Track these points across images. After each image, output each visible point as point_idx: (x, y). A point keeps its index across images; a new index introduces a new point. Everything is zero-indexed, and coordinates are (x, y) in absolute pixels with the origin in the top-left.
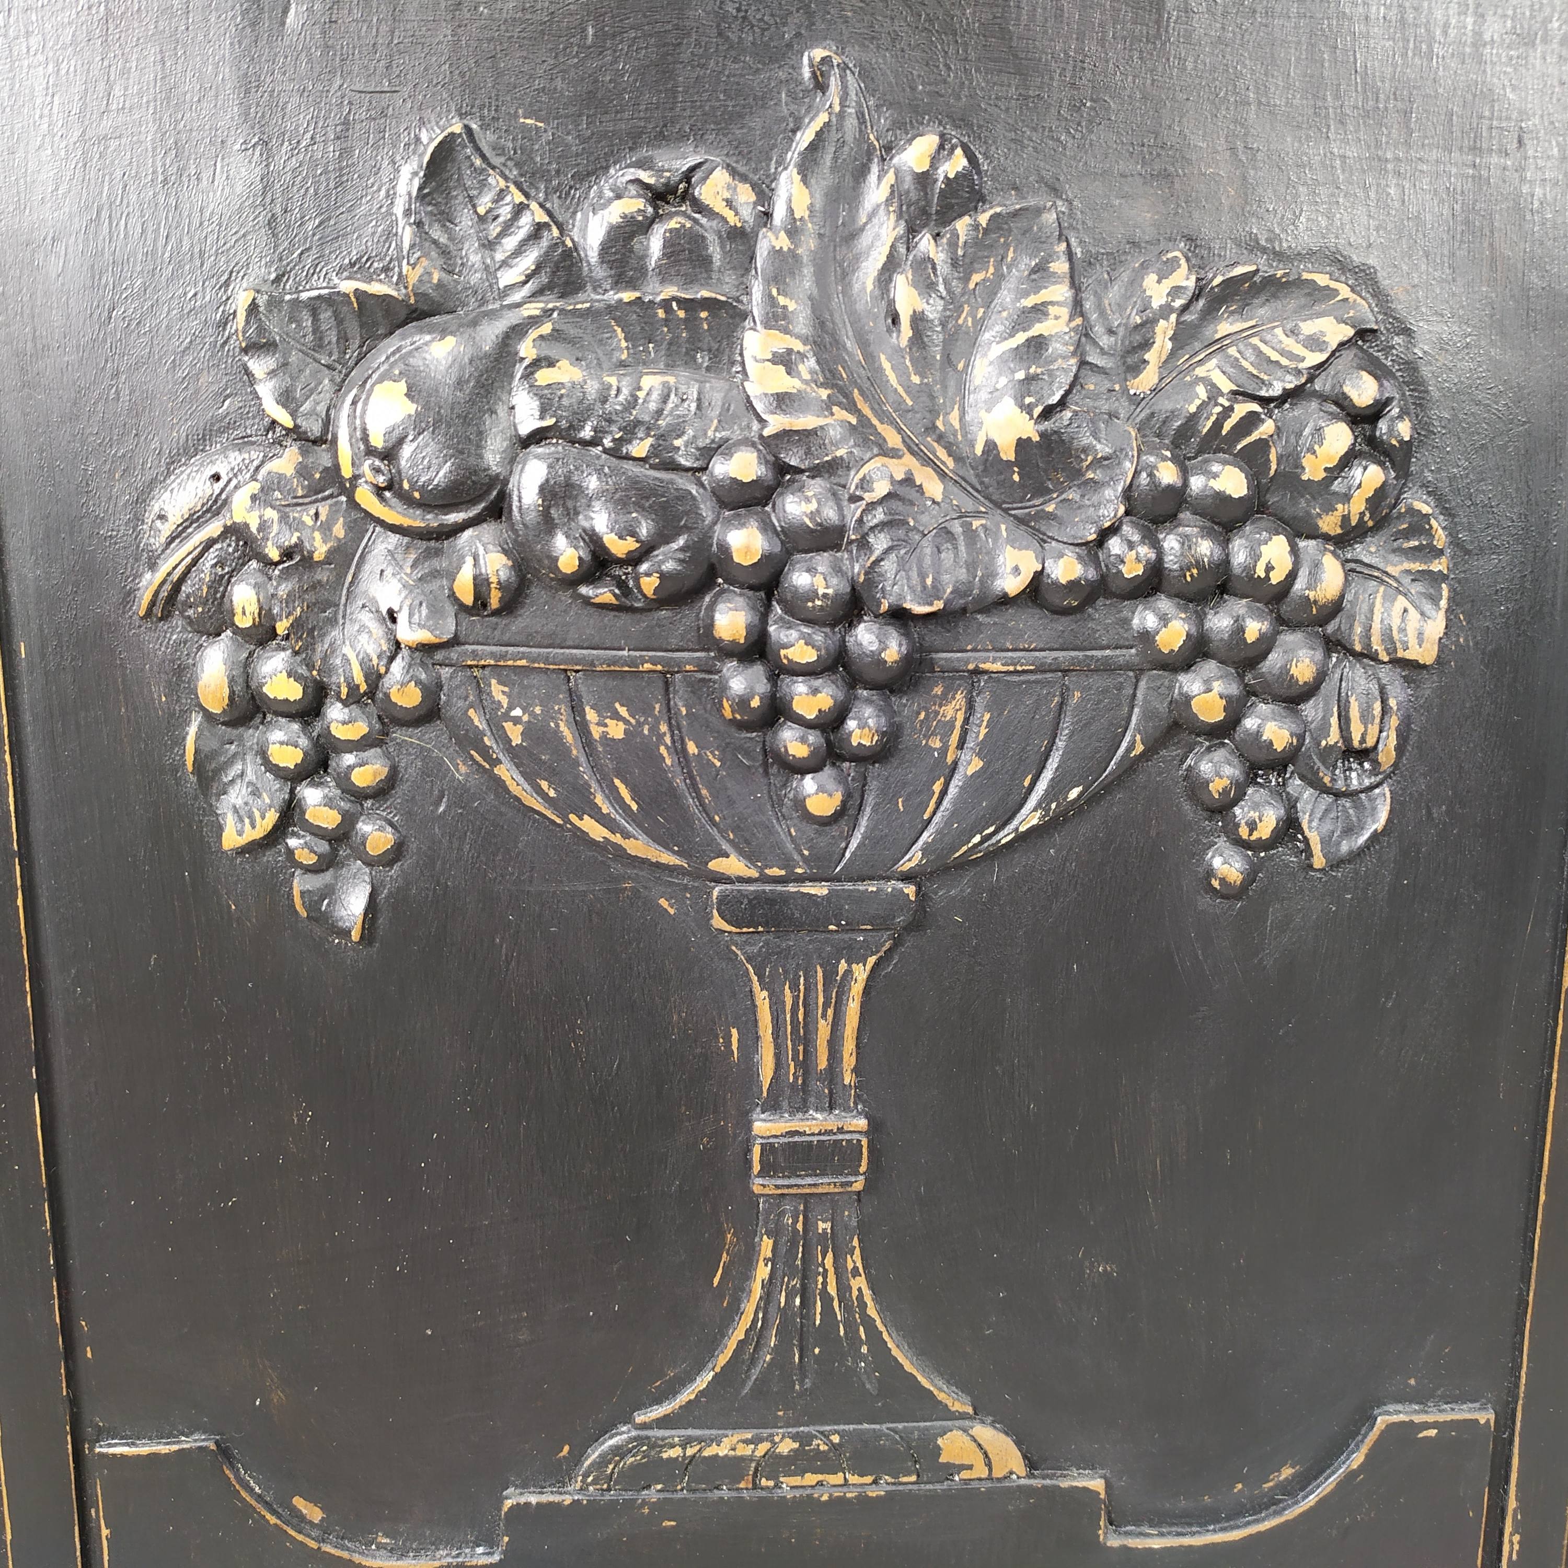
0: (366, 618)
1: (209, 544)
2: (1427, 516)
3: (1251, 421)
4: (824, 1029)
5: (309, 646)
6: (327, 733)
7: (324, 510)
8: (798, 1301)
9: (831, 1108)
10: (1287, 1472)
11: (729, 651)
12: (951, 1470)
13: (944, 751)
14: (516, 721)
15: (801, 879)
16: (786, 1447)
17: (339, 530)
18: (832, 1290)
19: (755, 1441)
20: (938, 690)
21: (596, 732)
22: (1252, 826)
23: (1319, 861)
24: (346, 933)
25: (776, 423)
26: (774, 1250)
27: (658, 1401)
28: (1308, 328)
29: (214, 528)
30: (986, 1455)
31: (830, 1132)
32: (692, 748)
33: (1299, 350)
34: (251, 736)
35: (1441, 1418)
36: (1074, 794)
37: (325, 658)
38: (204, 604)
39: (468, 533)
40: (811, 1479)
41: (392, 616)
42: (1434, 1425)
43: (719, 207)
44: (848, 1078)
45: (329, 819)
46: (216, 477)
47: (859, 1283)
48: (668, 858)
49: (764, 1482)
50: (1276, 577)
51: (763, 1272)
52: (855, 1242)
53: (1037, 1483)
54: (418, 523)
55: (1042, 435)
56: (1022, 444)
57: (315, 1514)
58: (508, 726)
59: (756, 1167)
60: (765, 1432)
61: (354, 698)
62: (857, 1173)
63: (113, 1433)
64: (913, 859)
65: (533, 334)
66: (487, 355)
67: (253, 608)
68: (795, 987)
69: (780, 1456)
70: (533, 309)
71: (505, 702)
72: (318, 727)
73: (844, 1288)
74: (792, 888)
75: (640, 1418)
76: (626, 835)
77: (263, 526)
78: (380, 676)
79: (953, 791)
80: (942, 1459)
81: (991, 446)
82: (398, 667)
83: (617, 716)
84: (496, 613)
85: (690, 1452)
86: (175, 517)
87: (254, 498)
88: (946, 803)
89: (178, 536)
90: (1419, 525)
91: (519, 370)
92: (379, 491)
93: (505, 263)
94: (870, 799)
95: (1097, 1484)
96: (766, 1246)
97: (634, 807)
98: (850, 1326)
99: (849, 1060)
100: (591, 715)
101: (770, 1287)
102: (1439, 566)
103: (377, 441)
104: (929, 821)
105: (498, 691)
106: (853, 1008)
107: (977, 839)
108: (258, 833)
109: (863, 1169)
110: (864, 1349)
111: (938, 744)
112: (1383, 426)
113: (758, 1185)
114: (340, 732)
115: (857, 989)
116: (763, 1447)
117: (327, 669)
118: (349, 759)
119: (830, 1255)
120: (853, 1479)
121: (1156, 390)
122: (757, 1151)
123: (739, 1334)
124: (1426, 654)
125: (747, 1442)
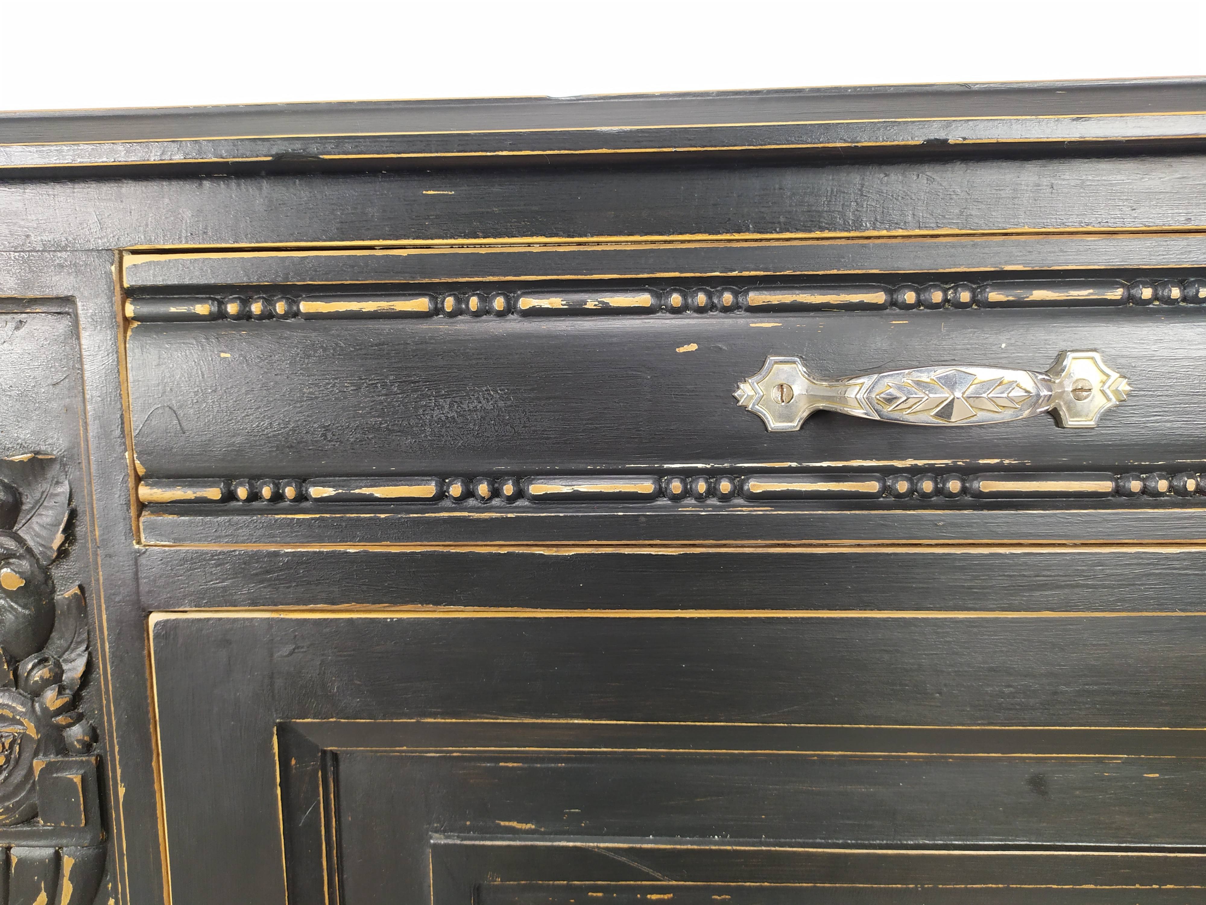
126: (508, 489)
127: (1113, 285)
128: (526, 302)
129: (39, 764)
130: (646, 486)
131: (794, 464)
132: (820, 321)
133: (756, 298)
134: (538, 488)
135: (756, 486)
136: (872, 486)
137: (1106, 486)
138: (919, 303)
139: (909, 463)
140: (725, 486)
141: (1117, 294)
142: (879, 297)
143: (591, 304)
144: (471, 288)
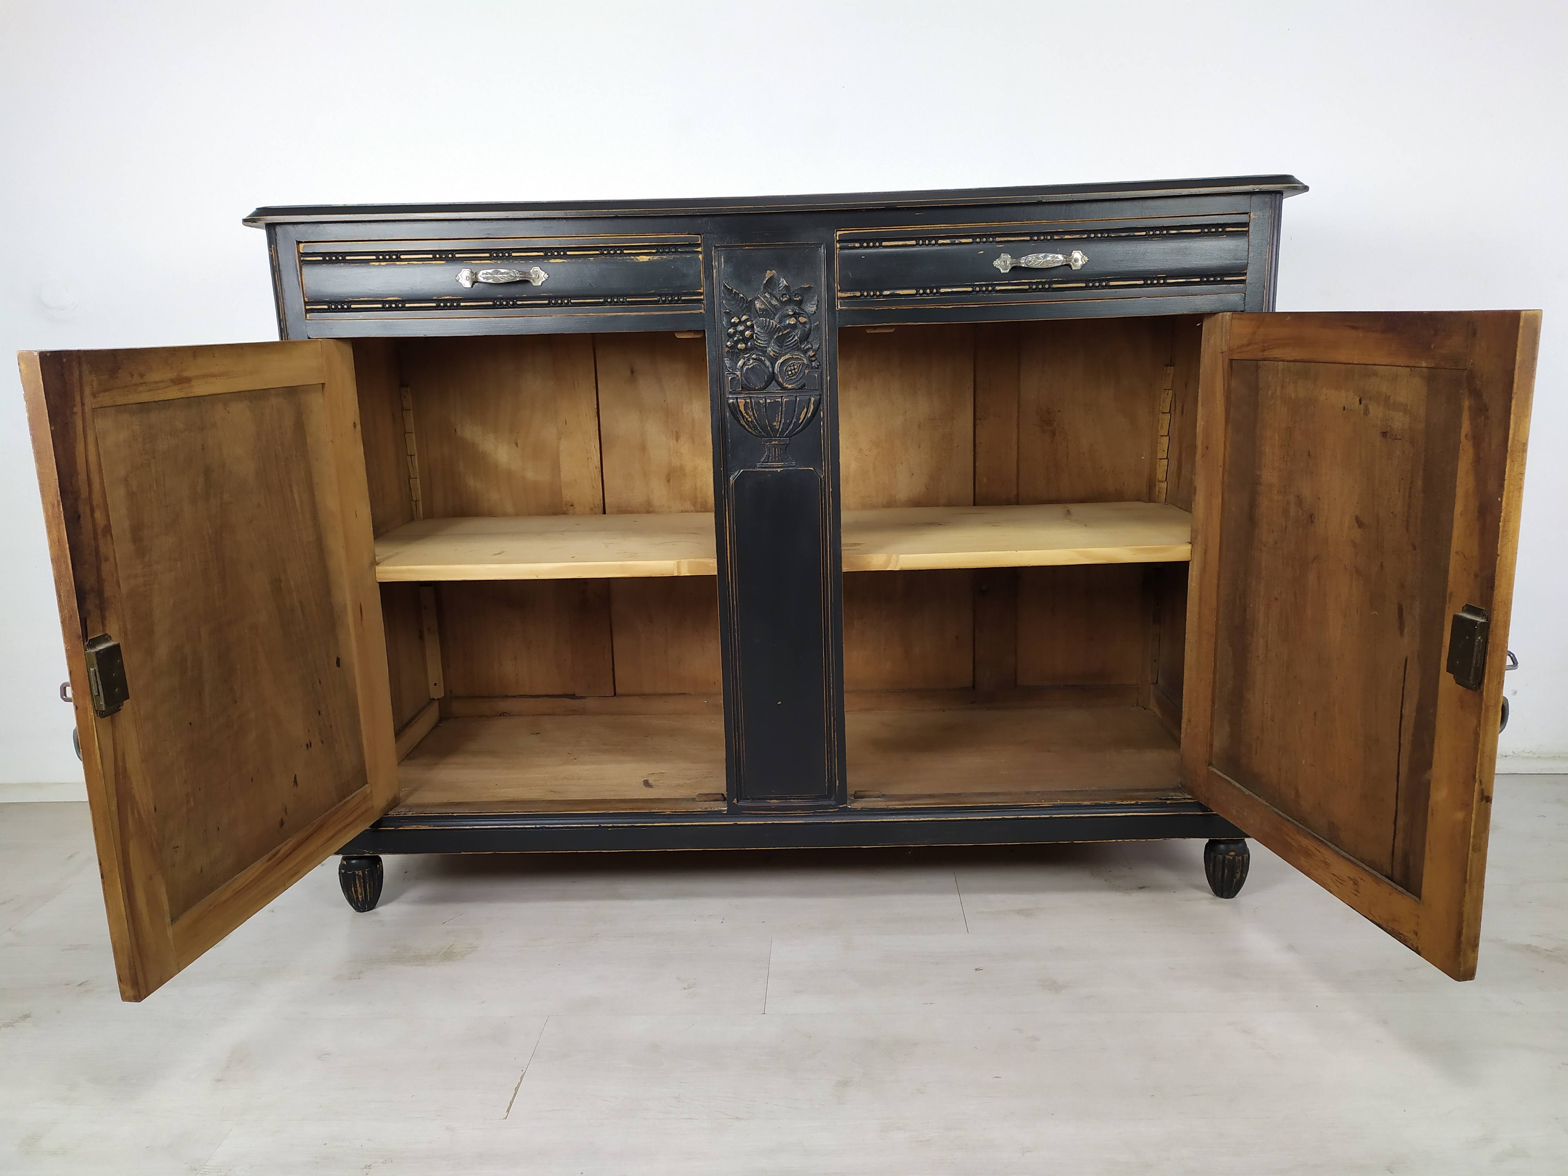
126: (935, 291)
127: (1084, 234)
128: (940, 242)
129: (806, 371)
130: (970, 289)
131: (1007, 282)
132: (1014, 245)
133: (998, 239)
134: (942, 290)
135: (998, 288)
136: (1027, 287)
137: (1084, 285)
138: (1038, 240)
139: (1036, 280)
140: (990, 288)
141: (1086, 236)
142: (1028, 238)
143: (957, 242)
144: (927, 238)
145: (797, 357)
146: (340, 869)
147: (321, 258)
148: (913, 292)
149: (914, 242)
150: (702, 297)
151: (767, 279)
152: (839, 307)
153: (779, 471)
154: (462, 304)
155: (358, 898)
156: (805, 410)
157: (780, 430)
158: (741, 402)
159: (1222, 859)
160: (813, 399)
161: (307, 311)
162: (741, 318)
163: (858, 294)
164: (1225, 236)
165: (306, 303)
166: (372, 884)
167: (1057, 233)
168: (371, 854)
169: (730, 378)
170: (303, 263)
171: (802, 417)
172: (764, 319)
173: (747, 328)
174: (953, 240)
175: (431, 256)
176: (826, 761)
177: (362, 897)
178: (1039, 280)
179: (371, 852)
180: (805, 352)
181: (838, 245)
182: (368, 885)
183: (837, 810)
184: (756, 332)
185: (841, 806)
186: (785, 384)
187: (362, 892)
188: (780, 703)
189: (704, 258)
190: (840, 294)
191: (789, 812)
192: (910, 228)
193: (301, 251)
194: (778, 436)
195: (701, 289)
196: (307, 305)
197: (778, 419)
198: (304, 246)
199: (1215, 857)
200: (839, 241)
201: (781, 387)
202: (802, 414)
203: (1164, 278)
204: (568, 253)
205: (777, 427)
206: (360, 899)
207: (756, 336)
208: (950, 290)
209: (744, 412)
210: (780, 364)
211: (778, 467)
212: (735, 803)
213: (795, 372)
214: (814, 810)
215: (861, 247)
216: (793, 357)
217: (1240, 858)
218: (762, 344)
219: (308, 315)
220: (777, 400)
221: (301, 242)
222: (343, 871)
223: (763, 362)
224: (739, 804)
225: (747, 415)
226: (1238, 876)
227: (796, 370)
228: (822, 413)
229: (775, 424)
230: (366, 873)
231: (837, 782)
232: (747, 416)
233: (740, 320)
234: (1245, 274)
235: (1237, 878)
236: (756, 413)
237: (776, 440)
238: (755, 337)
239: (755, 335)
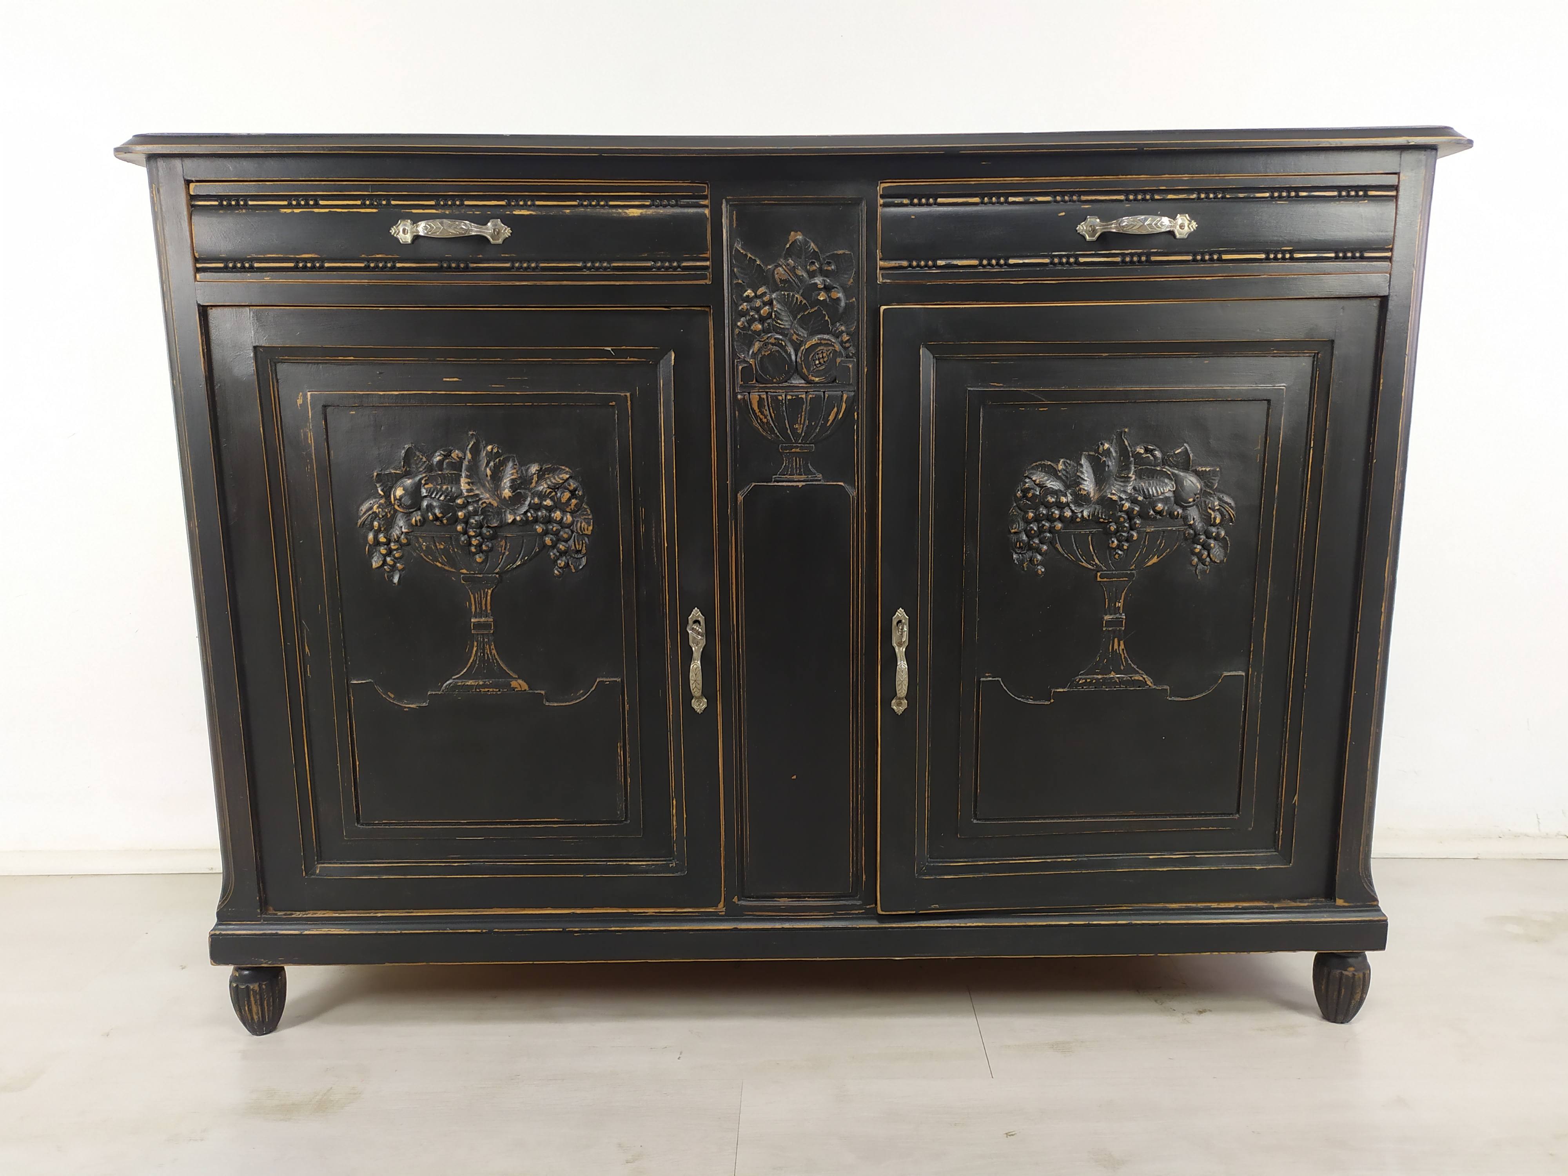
0: (397, 527)
1: (370, 515)
2: (586, 508)
3: (551, 492)
4: (484, 602)
5: (387, 532)
6: (390, 548)
7: (389, 509)
8: (482, 655)
9: (486, 617)
10: (582, 691)
11: (460, 533)
12: (514, 689)
13: (501, 550)
14: (424, 545)
15: (477, 574)
16: (481, 683)
17: (392, 512)
18: (488, 652)
19: (476, 682)
20: (499, 539)
21: (438, 547)
22: (560, 564)
23: (574, 571)
24: (395, 584)
25: (466, 494)
26: (477, 644)
27: (457, 674)
28: (561, 476)
29: (370, 512)
30: (520, 685)
31: (485, 622)
32: (456, 550)
33: (559, 480)
34: (378, 548)
35: (609, 680)
36: (526, 558)
37: (390, 534)
38: (369, 525)
39: (414, 513)
40: (486, 690)
41: (401, 527)
42: (608, 681)
43: (455, 458)
44: (489, 611)
45: (391, 563)
46: (371, 503)
47: (494, 652)
48: (454, 570)
49: (477, 690)
50: (558, 519)
51: (475, 649)
52: (493, 643)
53: (531, 691)
54: (406, 512)
55: (513, 495)
56: (509, 497)
57: (392, 696)
58: (423, 546)
59: (472, 628)
60: (477, 680)
61: (395, 541)
62: (491, 629)
63: (354, 679)
64: (497, 570)
65: (424, 479)
66: (417, 483)
67: (377, 526)
68: (478, 594)
69: (480, 685)
70: (424, 475)
71: (422, 542)
72: (389, 546)
73: (491, 653)
74: (476, 575)
75: (454, 677)
76: (445, 565)
77: (379, 512)
78: (400, 537)
79: (504, 558)
80: (512, 686)
81: (505, 497)
82: (403, 536)
83: (442, 544)
84: (420, 526)
85: (463, 684)
86: (364, 510)
87: (377, 507)
88: (503, 560)
89: (365, 513)
90: (585, 510)
91: (422, 485)
92: (398, 506)
93: (420, 467)
94: (489, 559)
95: (543, 692)
96: (475, 644)
97: (446, 560)
98: (492, 659)
99: (489, 608)
100: (437, 544)
101: (477, 652)
102: (590, 517)
103: (398, 497)
104: (500, 563)
105: (421, 540)
106: (489, 598)
107: (509, 566)
108: (379, 565)
109: (492, 628)
110: (496, 664)
111: (500, 549)
112: (577, 492)
113: (473, 632)
114: (393, 547)
115: (489, 594)
116: (477, 683)
117: (390, 536)
118: (395, 552)
119: (488, 645)
120: (495, 690)
121: (535, 487)
122: (472, 624)
123: (471, 661)
124: (589, 533)
125: (474, 682)
126: (1002, 262)
127: (1193, 194)
128: (1011, 199)
129: (839, 361)
130: (1047, 261)
131: (1093, 252)
132: (1104, 205)
133: (1083, 198)
134: (1011, 261)
135: (1082, 260)
136: (1119, 259)
137: (1190, 258)
138: (1134, 199)
139: (1129, 251)
140: (1072, 260)
141: (1194, 196)
142: (1122, 197)
143: (1031, 200)
144: (994, 195)
145: (826, 342)
146: (231, 982)
147: (216, 203)
148: (975, 262)
149: (977, 200)
150: (708, 263)
151: (790, 242)
152: (881, 280)
153: (800, 486)
154: (398, 265)
155: (252, 1018)
156: (836, 409)
157: (803, 434)
158: (755, 397)
159: (1337, 976)
160: (845, 396)
161: (198, 270)
162: (757, 291)
163: (905, 263)
164: (1366, 201)
165: (196, 260)
166: (271, 1000)
167: (1159, 191)
168: (270, 964)
169: (740, 368)
170: (193, 209)
171: (831, 418)
172: (786, 293)
173: (765, 304)
174: (1027, 198)
175: (359, 202)
176: (851, 851)
177: (259, 1017)
178: (1133, 251)
179: (269, 963)
180: (837, 335)
181: (881, 201)
182: (265, 1002)
183: (863, 911)
184: (775, 309)
185: (868, 907)
186: (810, 376)
187: (258, 1010)
188: (794, 777)
189: (711, 212)
190: (881, 263)
191: (803, 914)
192: (973, 181)
193: (192, 193)
194: (800, 441)
195: (707, 253)
196: (198, 263)
197: (801, 421)
198: (196, 185)
199: (1329, 974)
200: (882, 197)
201: (805, 380)
202: (831, 414)
203: (1291, 252)
204: (537, 203)
205: (800, 431)
206: (256, 1020)
207: (775, 315)
208: (1021, 261)
209: (757, 411)
210: (804, 351)
211: (799, 482)
212: (735, 902)
213: (824, 362)
214: (835, 913)
215: (912, 204)
216: (821, 343)
217: (1361, 975)
218: (782, 325)
219: (198, 276)
220: (800, 396)
221: (192, 181)
222: (235, 985)
223: (783, 348)
224: (740, 903)
225: (761, 414)
226: (1358, 997)
227: (825, 359)
228: (856, 414)
229: (797, 426)
230: (264, 986)
231: (864, 877)
232: (761, 416)
233: (756, 294)
234: (1391, 250)
235: (1356, 1000)
236: (773, 413)
237: (797, 447)
238: (773, 316)
239: (773, 313)
